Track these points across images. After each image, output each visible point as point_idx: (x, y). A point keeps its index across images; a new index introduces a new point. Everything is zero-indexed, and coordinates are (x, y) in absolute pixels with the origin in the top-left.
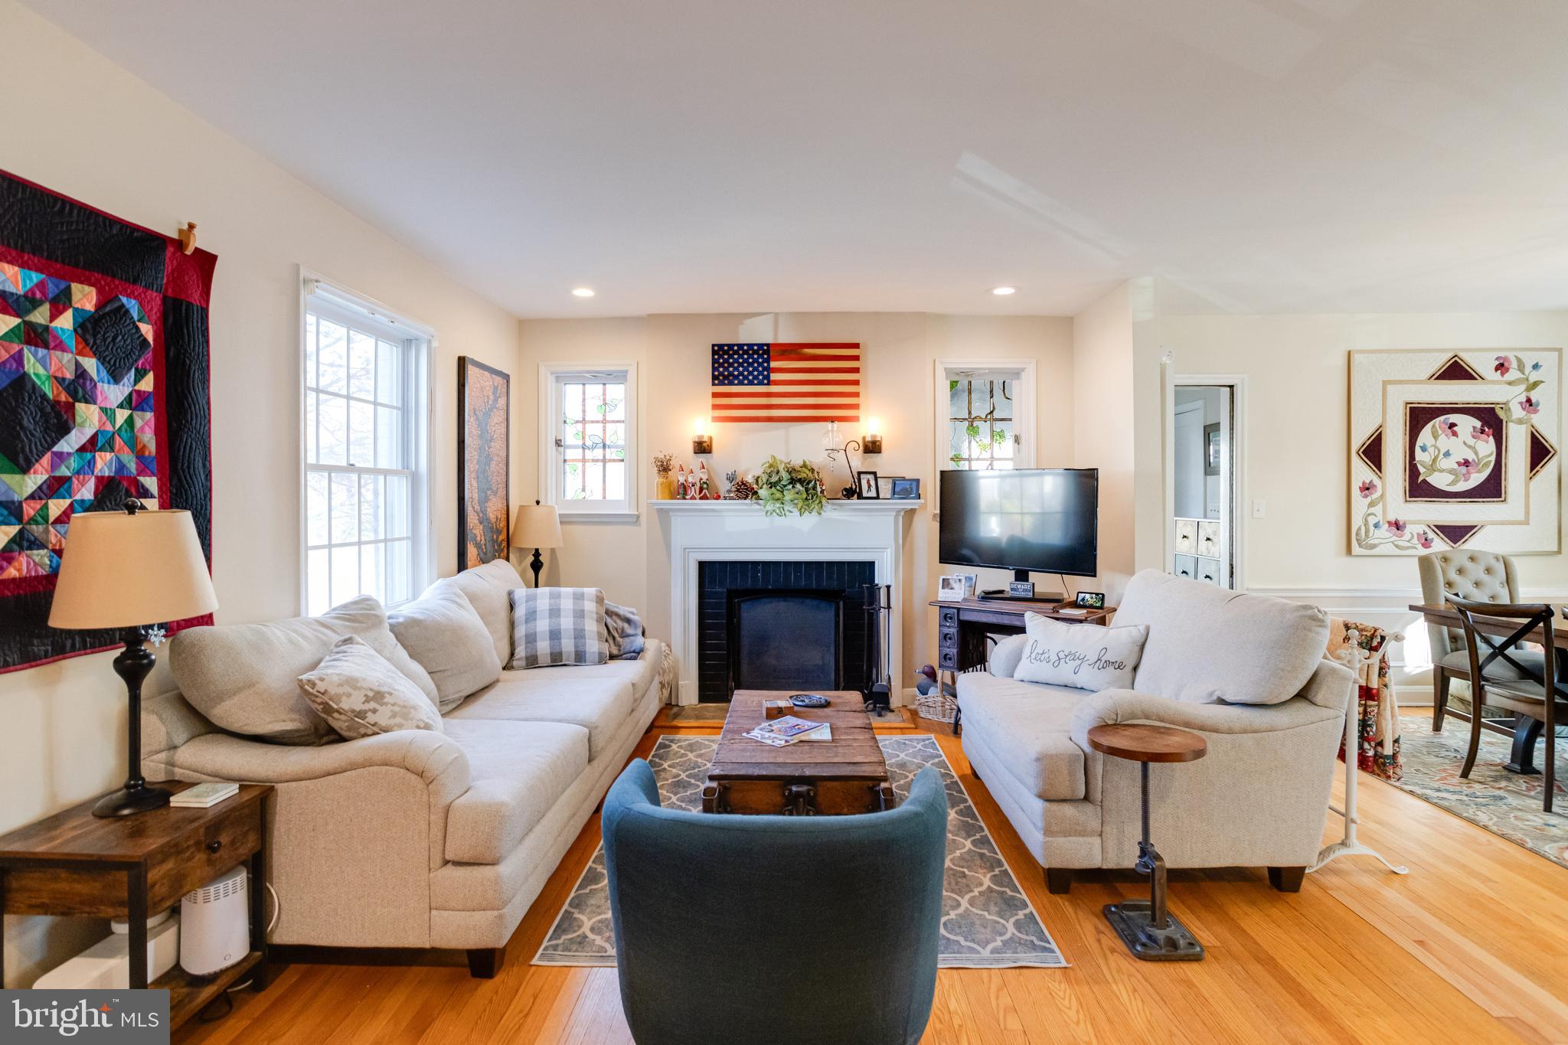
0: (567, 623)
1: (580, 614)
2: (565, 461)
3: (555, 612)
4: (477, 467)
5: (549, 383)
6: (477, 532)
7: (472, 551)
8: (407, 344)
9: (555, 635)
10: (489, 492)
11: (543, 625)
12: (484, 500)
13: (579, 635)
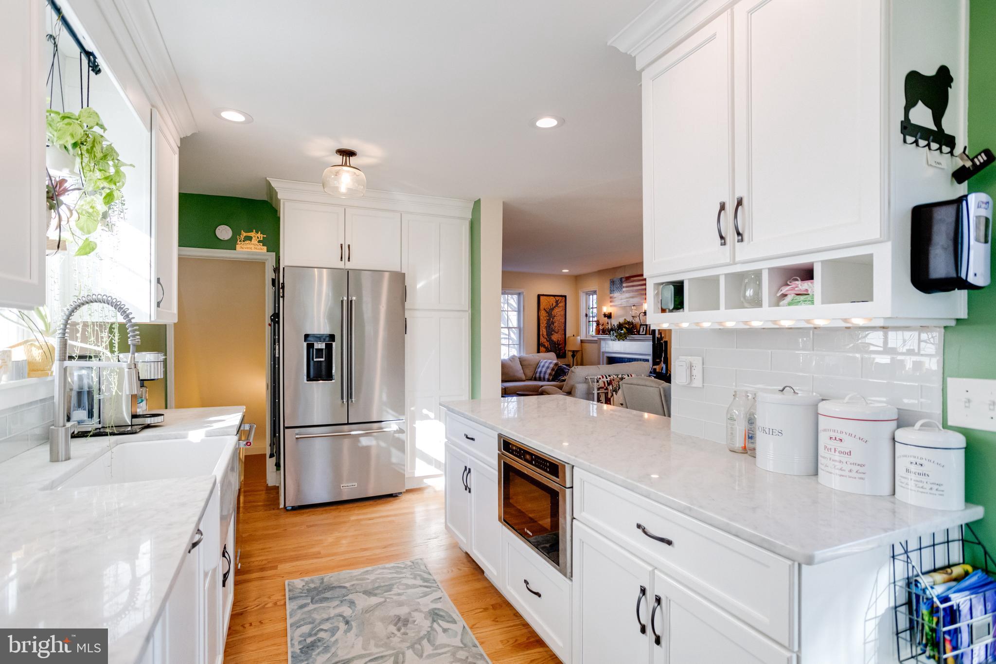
0: (544, 370)
1: (548, 368)
2: (589, 322)
3: (543, 366)
4: (546, 325)
5: (583, 297)
6: (546, 344)
7: (542, 349)
8: (519, 294)
9: (541, 372)
10: (553, 333)
11: (539, 370)
12: (549, 334)
13: (545, 373)
